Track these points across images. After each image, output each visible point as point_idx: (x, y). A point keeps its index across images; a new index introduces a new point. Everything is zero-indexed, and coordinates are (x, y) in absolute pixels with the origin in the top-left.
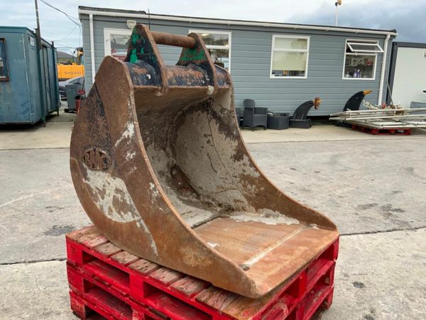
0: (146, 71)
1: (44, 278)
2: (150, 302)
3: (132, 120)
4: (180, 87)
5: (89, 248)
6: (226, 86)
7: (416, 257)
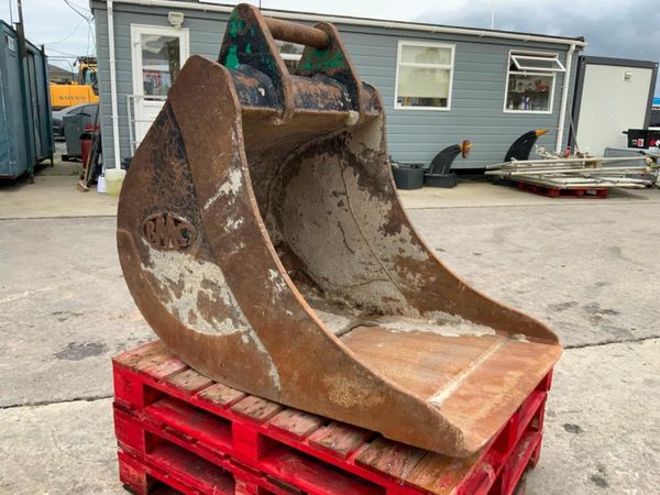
0: (257, 83)
1: (66, 430)
2: (268, 466)
3: (238, 165)
4: (309, 111)
5: (156, 380)
6: (374, 112)
7: (649, 382)
